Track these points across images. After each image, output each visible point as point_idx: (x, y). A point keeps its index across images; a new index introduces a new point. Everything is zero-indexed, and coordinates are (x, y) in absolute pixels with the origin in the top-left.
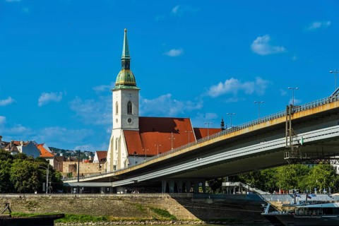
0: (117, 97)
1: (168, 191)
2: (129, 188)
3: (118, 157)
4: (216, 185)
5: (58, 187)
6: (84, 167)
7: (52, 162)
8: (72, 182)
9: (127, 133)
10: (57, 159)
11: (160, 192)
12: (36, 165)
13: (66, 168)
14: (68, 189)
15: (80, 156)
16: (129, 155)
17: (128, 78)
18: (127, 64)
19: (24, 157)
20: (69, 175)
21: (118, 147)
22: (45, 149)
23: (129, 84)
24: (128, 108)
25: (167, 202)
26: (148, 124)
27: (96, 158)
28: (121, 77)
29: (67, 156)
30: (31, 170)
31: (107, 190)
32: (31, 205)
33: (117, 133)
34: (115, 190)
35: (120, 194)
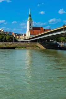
0: (28, 22)
1: (38, 42)
2: (30, 41)
3: (28, 35)
4: (48, 41)
5: (16, 41)
6: (21, 37)
7: (14, 36)
8: (19, 40)
9: (30, 30)
10: (16, 35)
11: (37, 42)
13: (17, 37)
14: (18, 42)
15: (20, 35)
16: (31, 35)
17: (30, 19)
18: (30, 16)
19: (9, 35)
20: (18, 39)
21: (28, 33)
25: (38, 44)
26: (34, 28)
27: (24, 35)
28: (29, 18)
29: (18, 35)
30: (10, 37)
31: (26, 42)
32: (10, 45)
33: (28, 30)
34: (27, 42)
35: (29, 43)
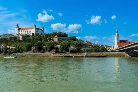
0: (116, 37)
1: (125, 52)
2: (118, 51)
3: (116, 47)
4: (133, 51)
5: (107, 51)
6: (111, 48)
7: (106, 48)
8: (109, 51)
9: (118, 43)
10: (106, 47)
11: (123, 52)
12: (103, 48)
13: (108, 48)
14: (108, 52)
15: (110, 47)
16: (118, 46)
17: (117, 34)
18: (117, 32)
19: (101, 47)
20: (109, 50)
21: (116, 45)
22: (105, 46)
23: (118, 35)
24: (118, 39)
25: (125, 53)
26: (121, 41)
27: (113, 47)
29: (108, 46)
30: (103, 49)
31: (115, 52)
32: (103, 54)
33: (116, 43)
34: (116, 52)
35: (117, 52)
